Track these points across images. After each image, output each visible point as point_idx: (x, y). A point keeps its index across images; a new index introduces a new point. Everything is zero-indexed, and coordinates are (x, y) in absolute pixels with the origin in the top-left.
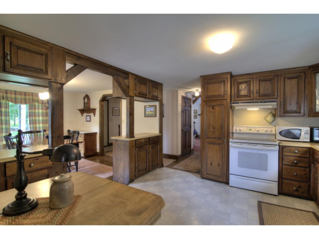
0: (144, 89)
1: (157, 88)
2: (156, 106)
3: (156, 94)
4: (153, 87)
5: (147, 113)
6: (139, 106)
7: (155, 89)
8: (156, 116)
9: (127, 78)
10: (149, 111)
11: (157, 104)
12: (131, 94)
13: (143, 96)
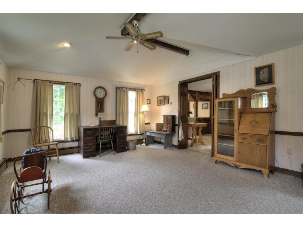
0: (202, 97)
1: (209, 95)
2: (208, 104)
3: (208, 98)
4: (206, 95)
5: (203, 107)
6: (200, 104)
7: (207, 96)
8: (208, 108)
9: (195, 93)
10: (204, 106)
11: (209, 102)
12: (197, 99)
13: (202, 100)
